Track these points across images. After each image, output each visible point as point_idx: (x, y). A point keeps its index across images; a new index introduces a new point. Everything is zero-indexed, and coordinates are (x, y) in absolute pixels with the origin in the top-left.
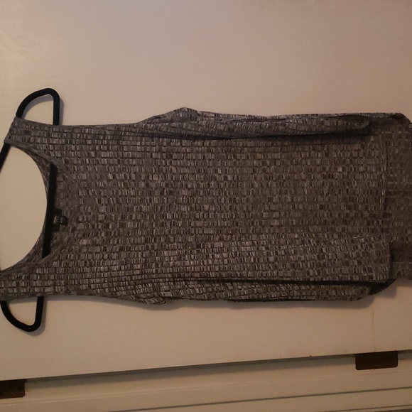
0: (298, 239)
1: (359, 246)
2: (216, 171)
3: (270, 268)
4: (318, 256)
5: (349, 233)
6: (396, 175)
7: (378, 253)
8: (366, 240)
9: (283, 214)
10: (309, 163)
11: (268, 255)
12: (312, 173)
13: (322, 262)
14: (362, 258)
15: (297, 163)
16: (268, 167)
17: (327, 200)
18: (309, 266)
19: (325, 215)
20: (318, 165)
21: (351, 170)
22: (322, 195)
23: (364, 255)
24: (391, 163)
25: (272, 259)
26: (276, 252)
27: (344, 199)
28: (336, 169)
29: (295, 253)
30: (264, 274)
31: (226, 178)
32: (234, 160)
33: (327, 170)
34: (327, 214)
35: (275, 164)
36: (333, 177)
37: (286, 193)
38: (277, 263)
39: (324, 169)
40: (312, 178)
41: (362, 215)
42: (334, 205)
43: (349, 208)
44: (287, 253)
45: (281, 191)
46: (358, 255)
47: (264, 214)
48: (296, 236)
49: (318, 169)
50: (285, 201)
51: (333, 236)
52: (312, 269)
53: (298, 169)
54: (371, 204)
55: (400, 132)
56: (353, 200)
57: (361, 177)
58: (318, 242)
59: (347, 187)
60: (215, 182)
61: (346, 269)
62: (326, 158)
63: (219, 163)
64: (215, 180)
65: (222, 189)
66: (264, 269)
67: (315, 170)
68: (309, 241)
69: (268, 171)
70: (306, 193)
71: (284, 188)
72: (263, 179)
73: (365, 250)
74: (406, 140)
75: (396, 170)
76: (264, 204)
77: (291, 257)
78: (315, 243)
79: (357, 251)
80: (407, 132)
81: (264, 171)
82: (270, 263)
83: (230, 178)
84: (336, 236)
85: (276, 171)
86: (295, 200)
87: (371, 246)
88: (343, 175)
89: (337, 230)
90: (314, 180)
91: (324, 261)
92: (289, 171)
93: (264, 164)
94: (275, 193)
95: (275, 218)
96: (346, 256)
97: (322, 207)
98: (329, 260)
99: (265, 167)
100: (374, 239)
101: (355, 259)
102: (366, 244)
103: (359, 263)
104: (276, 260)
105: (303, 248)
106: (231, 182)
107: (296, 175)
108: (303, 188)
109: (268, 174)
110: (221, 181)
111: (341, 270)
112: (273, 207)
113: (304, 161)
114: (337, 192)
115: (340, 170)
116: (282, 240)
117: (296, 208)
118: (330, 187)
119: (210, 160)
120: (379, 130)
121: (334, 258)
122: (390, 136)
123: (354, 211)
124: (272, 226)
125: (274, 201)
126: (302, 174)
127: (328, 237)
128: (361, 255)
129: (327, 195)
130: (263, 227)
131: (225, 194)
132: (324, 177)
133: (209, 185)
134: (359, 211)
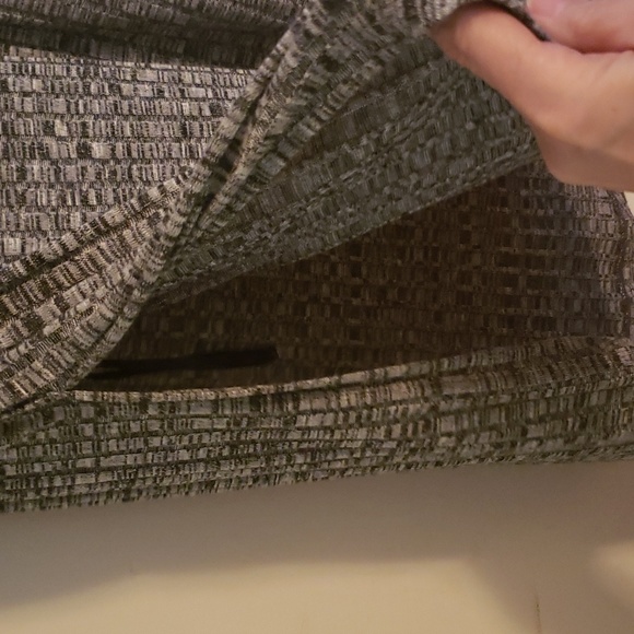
2: (49, 129)
31: (84, 152)
32: (111, 100)
60: (46, 164)
63: (60, 105)
64: (45, 156)
65: (71, 185)
83: (99, 149)
106: (104, 162)
110: (68, 161)
119: (26, 94)
131: (85, 201)
133: (22, 172)
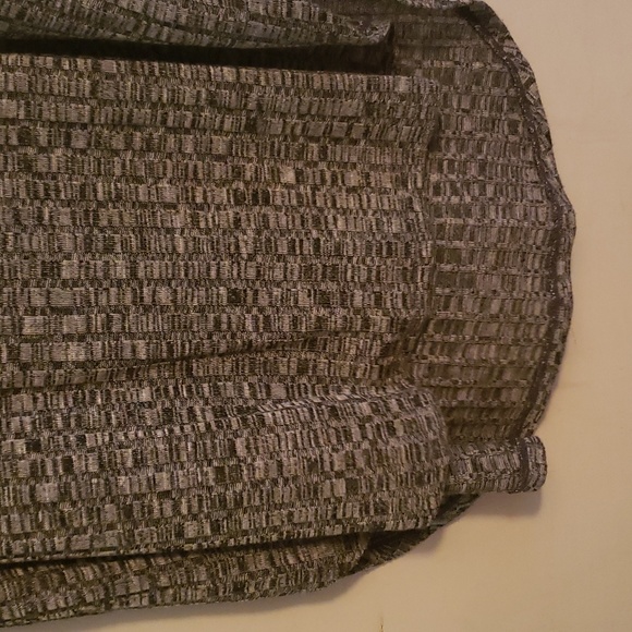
0: (150, 405)
1: (355, 430)
3: (40, 526)
4: (219, 471)
5: (319, 380)
6: (468, 199)
7: (413, 452)
8: (376, 411)
9: (98, 320)
10: (189, 149)
11: (37, 473)
12: (199, 183)
13: (230, 493)
14: (360, 471)
15: (148, 146)
16: (42, 150)
17: (252, 273)
18: (184, 511)
19: (249, 326)
20: (219, 158)
21: (323, 181)
22: (235, 256)
23: (368, 463)
24: (451, 162)
25: (47, 492)
26: (68, 463)
27: (308, 271)
28: (276, 174)
29: (139, 463)
30: (17, 548)
33: (248, 175)
34: (256, 319)
35: (67, 145)
36: (266, 202)
37: (109, 249)
38: (66, 508)
39: (238, 173)
40: (199, 200)
41: (367, 323)
42: (277, 292)
43: (324, 300)
44: (108, 467)
45: (88, 240)
46: (351, 462)
47: (28, 320)
48: (145, 395)
49: (219, 170)
50: (106, 276)
51: (268, 387)
52: (195, 517)
53: (150, 167)
54: (392, 286)
55: (477, 65)
56: (333, 273)
57: (352, 203)
58: (220, 413)
59: (315, 233)
61: (306, 513)
62: (247, 137)
66: (17, 530)
67: (209, 174)
68: (191, 411)
69: (41, 166)
70: (181, 250)
71: (102, 230)
72: (23, 195)
73: (373, 443)
74: (496, 91)
75: (467, 184)
76: (26, 284)
77: (123, 479)
78: (210, 417)
79: (348, 447)
80: (497, 67)
81: (27, 166)
82: (39, 506)
84: (278, 391)
85: (71, 168)
86: (141, 274)
87: (392, 431)
88: (299, 195)
89: (283, 370)
90: (205, 205)
91: (239, 487)
92: (118, 171)
93: (26, 138)
94: (68, 245)
95: (69, 337)
96: (313, 466)
97: (236, 298)
98: (256, 485)
99: (31, 151)
100: (401, 405)
101: (339, 475)
102: (377, 420)
103: (352, 486)
104: (64, 494)
105: (168, 440)
107: (142, 188)
108: (170, 231)
109: (40, 175)
111: (291, 514)
112: (63, 298)
113: (171, 139)
114: (283, 249)
115: (289, 176)
116: (93, 410)
117: (148, 300)
118: (259, 232)
120: (417, 56)
121: (273, 474)
122: (449, 78)
123: (341, 312)
124: (58, 365)
125: (65, 274)
126: (164, 184)
127: (254, 395)
128: (361, 463)
129: (251, 257)
130: (24, 367)
132: (239, 200)
134: (357, 312)
